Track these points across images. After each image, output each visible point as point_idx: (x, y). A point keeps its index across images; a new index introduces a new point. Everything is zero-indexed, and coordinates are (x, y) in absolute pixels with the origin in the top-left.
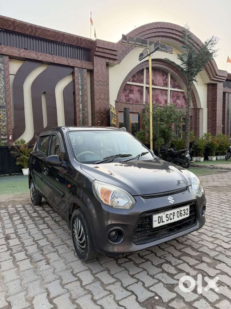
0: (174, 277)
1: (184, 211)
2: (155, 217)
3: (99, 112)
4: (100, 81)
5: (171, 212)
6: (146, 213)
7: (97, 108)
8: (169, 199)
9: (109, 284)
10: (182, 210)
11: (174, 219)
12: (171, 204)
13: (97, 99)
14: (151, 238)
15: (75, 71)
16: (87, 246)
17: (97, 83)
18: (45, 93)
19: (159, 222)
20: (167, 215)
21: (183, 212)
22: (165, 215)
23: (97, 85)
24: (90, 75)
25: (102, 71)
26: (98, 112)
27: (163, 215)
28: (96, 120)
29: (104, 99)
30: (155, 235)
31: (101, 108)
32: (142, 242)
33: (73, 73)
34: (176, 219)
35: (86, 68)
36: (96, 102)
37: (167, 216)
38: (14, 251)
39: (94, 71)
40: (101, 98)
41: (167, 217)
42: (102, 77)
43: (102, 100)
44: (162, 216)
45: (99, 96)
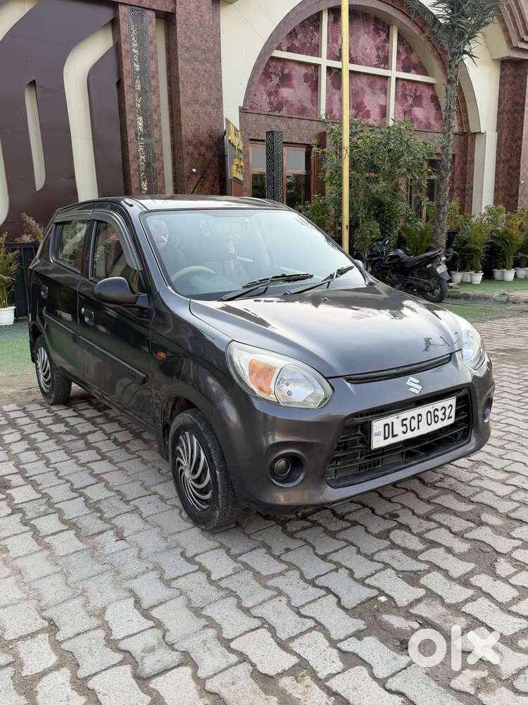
0: (419, 557)
1: (443, 410)
2: (378, 426)
3: (195, 142)
4: (196, 47)
5: (414, 412)
6: (357, 417)
7: (187, 130)
8: (409, 383)
9: (273, 576)
10: (439, 409)
11: (419, 428)
12: (414, 396)
13: (188, 104)
14: (365, 474)
15: (121, 17)
16: (215, 495)
17: (187, 55)
18: (33, 83)
19: (387, 436)
20: (403, 420)
21: (440, 414)
22: (400, 420)
23: (187, 61)
24: (165, 29)
25: (201, 16)
26: (190, 143)
27: (395, 420)
28: (186, 165)
29: (207, 102)
30: (374, 465)
31: (201, 131)
32: (346, 482)
33: (114, 24)
34: (425, 429)
35: (154, 7)
36: (186, 112)
37: (404, 422)
38: (30, 514)
39: (178, 17)
40: (200, 101)
41: (403, 425)
42: (202, 36)
43: (202, 105)
44: (393, 423)
45: (194, 93)
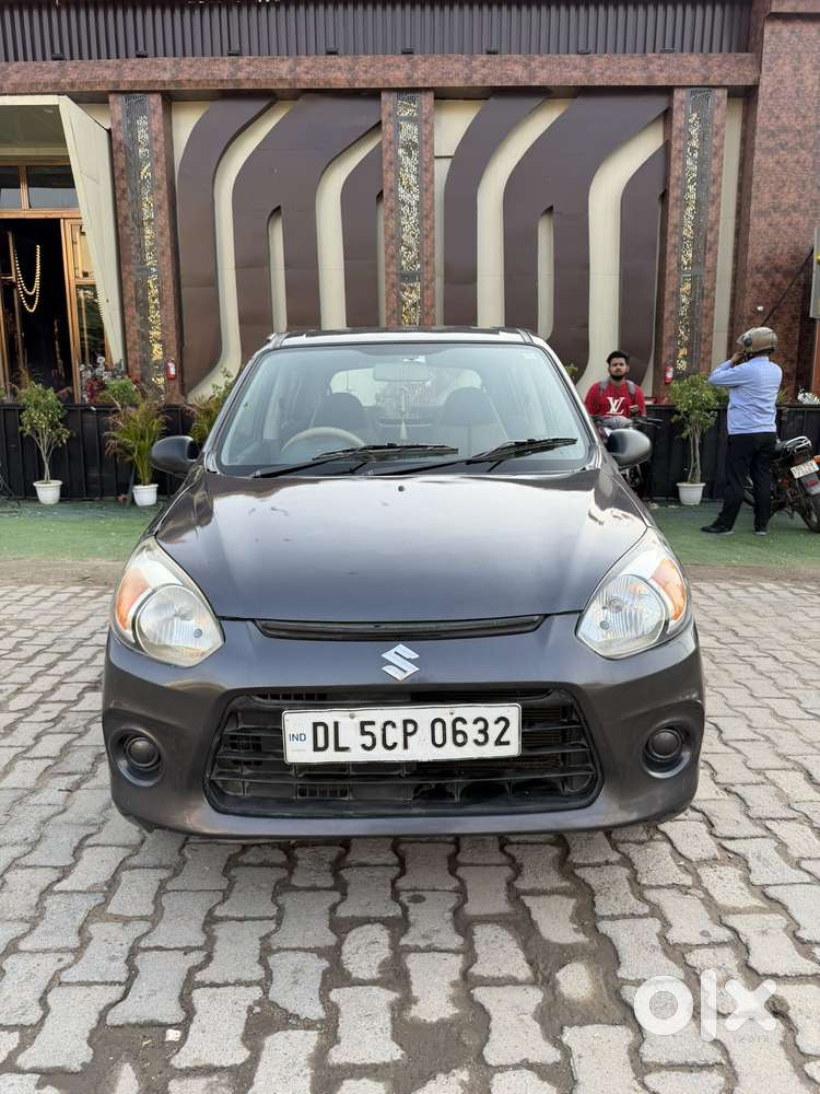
1: (481, 725)
3: (767, 267)
4: (784, 130)
7: (756, 253)
10: (470, 720)
11: (406, 746)
13: (763, 214)
15: (676, 105)
17: (771, 143)
19: (321, 743)
20: (363, 724)
21: (473, 731)
22: (357, 721)
23: (769, 151)
24: (744, 111)
25: (801, 82)
26: (758, 270)
27: (347, 720)
28: (748, 301)
29: (795, 208)
31: (778, 251)
33: (667, 115)
34: (421, 750)
35: (725, 83)
36: (758, 224)
37: (367, 728)
39: (761, 90)
40: (783, 208)
41: (364, 733)
42: (797, 110)
43: (786, 213)
44: (336, 724)
45: (774, 197)
